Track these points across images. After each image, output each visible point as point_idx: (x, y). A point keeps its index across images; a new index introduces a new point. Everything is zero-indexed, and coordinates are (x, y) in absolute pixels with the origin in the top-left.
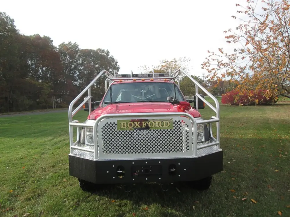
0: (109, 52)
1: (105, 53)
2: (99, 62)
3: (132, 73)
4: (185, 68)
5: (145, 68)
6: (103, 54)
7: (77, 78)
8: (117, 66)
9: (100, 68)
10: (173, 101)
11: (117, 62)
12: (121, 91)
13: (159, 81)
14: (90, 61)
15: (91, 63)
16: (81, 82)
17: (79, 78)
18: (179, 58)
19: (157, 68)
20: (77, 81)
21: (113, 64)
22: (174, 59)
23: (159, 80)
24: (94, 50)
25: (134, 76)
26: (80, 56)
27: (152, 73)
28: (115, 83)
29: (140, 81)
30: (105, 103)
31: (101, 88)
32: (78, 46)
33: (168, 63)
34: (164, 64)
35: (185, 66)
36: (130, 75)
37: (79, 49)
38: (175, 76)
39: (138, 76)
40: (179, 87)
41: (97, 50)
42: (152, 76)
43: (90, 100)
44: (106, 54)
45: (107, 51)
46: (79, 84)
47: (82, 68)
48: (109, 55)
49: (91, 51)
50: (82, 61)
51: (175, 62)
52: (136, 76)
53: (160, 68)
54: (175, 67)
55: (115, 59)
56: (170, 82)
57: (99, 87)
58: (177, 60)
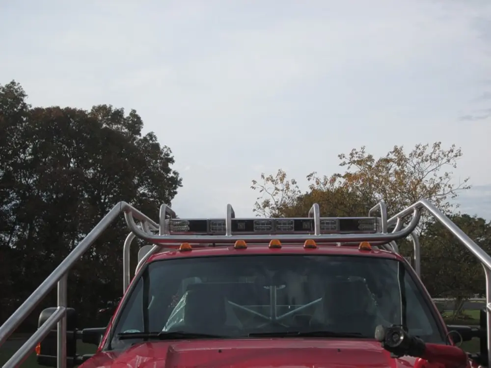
0: (139, 118)
1: (124, 125)
2: (100, 157)
3: (233, 215)
4: (437, 187)
5: (280, 186)
6: (115, 127)
7: (13, 218)
8: (171, 175)
9: (102, 180)
10: (398, 344)
11: (171, 160)
12: (185, 282)
13: (339, 249)
14: (65, 152)
15: (70, 162)
16: (26, 233)
17: (19, 221)
18: (415, 149)
19: (328, 185)
20: (10, 231)
21: (154, 167)
22: (397, 151)
23: (339, 244)
24: (82, 113)
25: (241, 226)
26: (27, 135)
27: (312, 215)
28: (163, 254)
29: (265, 248)
30: (123, 337)
31: (105, 260)
32: (24, 96)
33: (370, 166)
34: (355, 169)
35: (437, 181)
36: (222, 222)
37: (24, 105)
38: (401, 227)
39: (255, 226)
40: (417, 274)
41: (92, 113)
42: (311, 230)
43: (61, 324)
44: (129, 127)
45: (133, 114)
46: (16, 244)
47: (31, 181)
48: (138, 132)
49: (70, 114)
50: (35, 152)
51: (399, 164)
52: (248, 225)
53: (339, 183)
54: (401, 183)
55: (161, 147)
56: (384, 253)
57: (97, 257)
58: (406, 153)
